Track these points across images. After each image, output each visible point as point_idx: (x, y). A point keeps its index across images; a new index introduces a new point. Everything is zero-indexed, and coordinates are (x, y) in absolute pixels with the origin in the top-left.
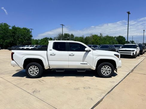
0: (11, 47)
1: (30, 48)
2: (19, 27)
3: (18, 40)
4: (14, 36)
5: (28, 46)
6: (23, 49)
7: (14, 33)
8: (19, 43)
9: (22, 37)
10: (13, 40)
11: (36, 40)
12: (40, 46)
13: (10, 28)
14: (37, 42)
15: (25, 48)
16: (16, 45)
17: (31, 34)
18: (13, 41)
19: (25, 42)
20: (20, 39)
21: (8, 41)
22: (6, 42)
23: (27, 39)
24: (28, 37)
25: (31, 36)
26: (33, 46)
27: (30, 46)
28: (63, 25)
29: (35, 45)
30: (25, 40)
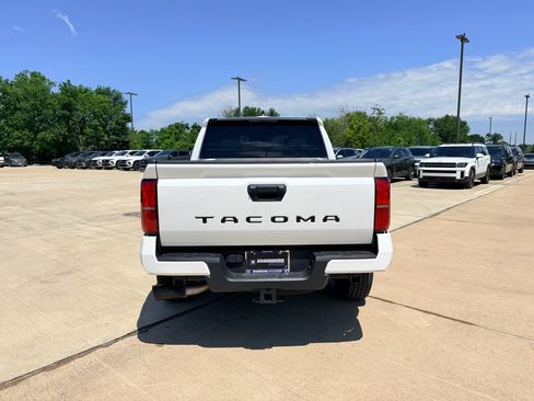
0: (61, 154)
1: (132, 159)
2: (85, 86)
3: (83, 134)
4: (67, 119)
5: (123, 154)
6: (106, 166)
7: (67, 106)
8: (87, 144)
9: (96, 122)
10: (64, 131)
11: (142, 132)
12: (163, 153)
13: (56, 90)
14: (146, 140)
15: (115, 158)
16: (77, 150)
17: (128, 111)
18: (65, 138)
19: (106, 138)
20: (88, 130)
21: (48, 136)
22: (43, 140)
23: (114, 130)
24: (117, 123)
25: (128, 119)
26: (141, 154)
27: (132, 154)
29: (148, 151)
30: (107, 132)
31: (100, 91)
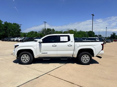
0: (4, 38)
1: (20, 39)
2: (10, 23)
3: (9, 33)
4: (6, 30)
5: (18, 38)
6: (14, 41)
7: (6, 27)
8: (10, 36)
9: (13, 31)
10: (5, 32)
11: (24, 33)
12: (27, 38)
13: (3, 23)
14: (25, 35)
15: (16, 39)
16: (8, 37)
17: (20, 28)
18: (5, 34)
19: (15, 34)
20: (11, 32)
21: (1, 34)
23: (17, 32)
24: (18, 31)
25: (20, 30)
26: (22, 38)
27: (20, 38)
28: (45, 22)
29: (23, 37)
30: (15, 33)
31: (14, 24)
